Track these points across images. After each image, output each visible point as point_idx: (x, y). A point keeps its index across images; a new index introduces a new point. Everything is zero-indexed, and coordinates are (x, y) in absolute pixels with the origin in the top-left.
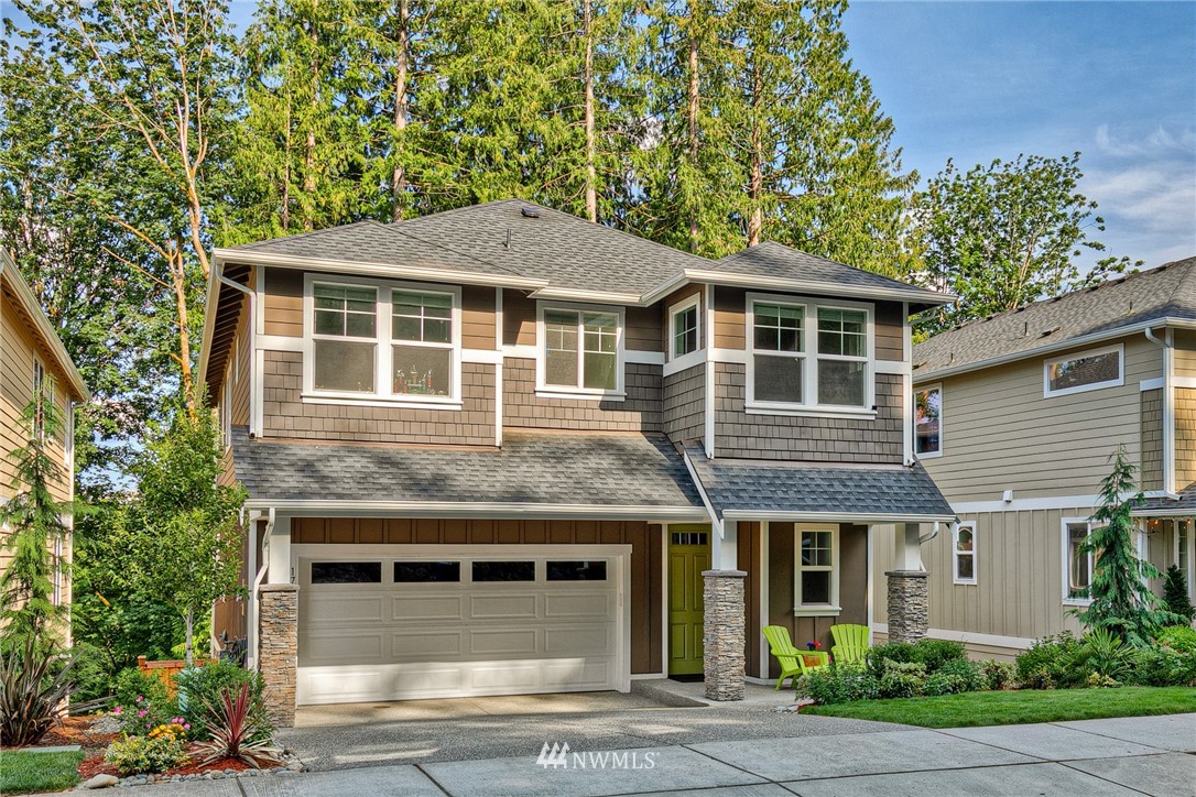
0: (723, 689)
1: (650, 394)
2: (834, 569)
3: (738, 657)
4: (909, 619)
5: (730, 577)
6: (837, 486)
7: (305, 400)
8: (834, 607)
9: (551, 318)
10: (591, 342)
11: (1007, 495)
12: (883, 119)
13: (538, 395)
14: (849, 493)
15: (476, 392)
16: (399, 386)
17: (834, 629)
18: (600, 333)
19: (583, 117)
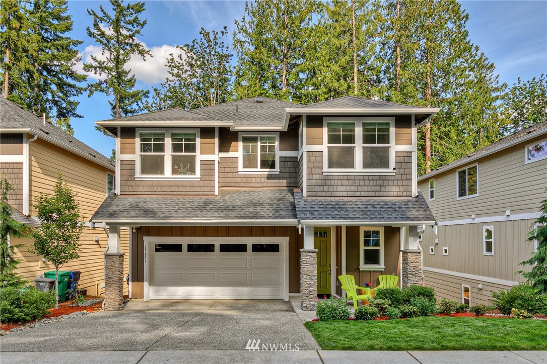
0: (305, 305)
1: (291, 170)
2: (382, 248)
3: (314, 290)
4: (410, 274)
5: (310, 252)
6: (370, 208)
7: (136, 179)
8: (382, 266)
9: (245, 140)
10: (263, 148)
11: (508, 213)
12: (490, 64)
13: (239, 173)
14: (375, 211)
15: (207, 172)
16: (175, 172)
17: (380, 277)
18: (268, 145)
19: (353, 79)
